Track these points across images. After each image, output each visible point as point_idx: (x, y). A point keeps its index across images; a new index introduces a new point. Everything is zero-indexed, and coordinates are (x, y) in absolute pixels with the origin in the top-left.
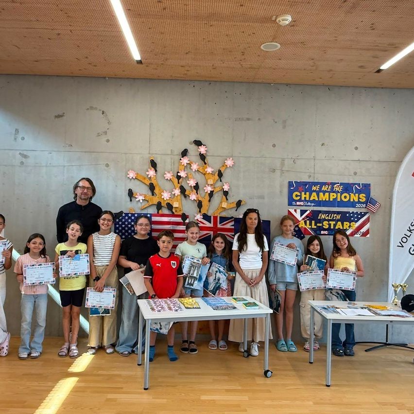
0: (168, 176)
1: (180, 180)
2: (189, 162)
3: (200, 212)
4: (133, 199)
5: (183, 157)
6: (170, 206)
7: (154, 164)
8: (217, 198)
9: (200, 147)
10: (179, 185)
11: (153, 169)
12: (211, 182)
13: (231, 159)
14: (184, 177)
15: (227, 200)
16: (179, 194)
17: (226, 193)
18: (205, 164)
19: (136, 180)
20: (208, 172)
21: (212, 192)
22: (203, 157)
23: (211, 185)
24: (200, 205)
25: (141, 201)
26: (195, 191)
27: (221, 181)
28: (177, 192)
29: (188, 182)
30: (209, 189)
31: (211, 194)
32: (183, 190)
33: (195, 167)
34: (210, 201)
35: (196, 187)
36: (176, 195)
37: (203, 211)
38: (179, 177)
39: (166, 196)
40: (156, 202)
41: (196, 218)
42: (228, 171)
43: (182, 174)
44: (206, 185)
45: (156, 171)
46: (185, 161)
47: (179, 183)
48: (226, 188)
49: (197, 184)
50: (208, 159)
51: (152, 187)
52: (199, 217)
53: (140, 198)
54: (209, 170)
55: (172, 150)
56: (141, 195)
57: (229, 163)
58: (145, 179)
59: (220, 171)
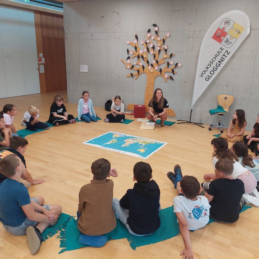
0: (142, 42)
1: (147, 45)
3: (154, 59)
5: (148, 33)
6: (142, 57)
7: (137, 37)
8: (163, 52)
10: (146, 47)
12: (159, 45)
13: (169, 32)
15: (166, 53)
17: (166, 50)
18: (157, 36)
19: (130, 45)
21: (160, 50)
22: (156, 32)
23: (159, 46)
24: (155, 56)
25: (132, 55)
26: (153, 49)
27: (164, 44)
28: (146, 50)
29: (150, 45)
30: (159, 48)
31: (159, 51)
32: (148, 49)
33: (153, 38)
35: (153, 47)
38: (146, 43)
39: (141, 52)
40: (137, 55)
41: (153, 62)
42: (168, 39)
43: (148, 42)
44: (157, 47)
45: (137, 40)
46: (149, 35)
50: (159, 33)
51: (136, 48)
52: (154, 62)
53: (131, 53)
54: (159, 39)
55: (144, 30)
56: (132, 52)
57: (168, 35)
58: (133, 44)
59: (163, 39)
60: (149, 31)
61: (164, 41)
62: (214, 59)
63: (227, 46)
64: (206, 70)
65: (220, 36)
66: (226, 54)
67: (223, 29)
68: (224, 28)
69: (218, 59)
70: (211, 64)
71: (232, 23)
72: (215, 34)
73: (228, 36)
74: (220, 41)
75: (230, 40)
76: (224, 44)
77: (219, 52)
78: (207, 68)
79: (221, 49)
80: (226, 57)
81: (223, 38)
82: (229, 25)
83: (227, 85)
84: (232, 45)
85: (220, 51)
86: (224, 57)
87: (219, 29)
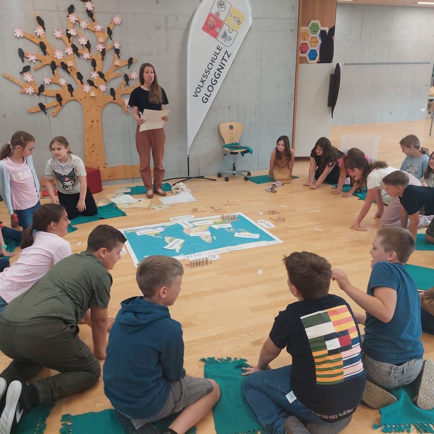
0: (58, 34)
1: (71, 39)
2: (77, 19)
3: (95, 70)
4: (25, 59)
5: (70, 14)
6: (64, 66)
7: (40, 22)
8: (110, 55)
9: (86, 3)
10: (70, 44)
11: (41, 27)
12: (101, 40)
13: (118, 15)
14: (75, 35)
15: (119, 57)
16: (72, 53)
17: (117, 51)
18: (94, 21)
19: (24, 39)
20: (97, 30)
21: (104, 50)
22: (90, 14)
23: (102, 43)
24: (94, 63)
25: (34, 61)
26: (87, 50)
27: (111, 39)
28: (70, 51)
29: (79, 40)
30: (101, 47)
31: (103, 53)
32: (75, 49)
33: (84, 24)
34: (103, 59)
35: (88, 46)
36: (69, 54)
37: (98, 68)
38: (69, 36)
39: (59, 55)
40: (49, 62)
41: (92, 77)
42: (117, 28)
43: (72, 32)
44: (98, 44)
45: (44, 29)
46: (73, 18)
47: (70, 42)
48: (117, 46)
49: (88, 42)
50: (96, 16)
51: (43, 46)
52: (95, 75)
53: (33, 58)
54: (98, 28)
55: (57, 6)
56: (33, 55)
57: (117, 20)
58: (33, 37)
60: (71, 9)
61: (110, 32)
62: (210, 66)
63: (227, 43)
64: (201, 84)
65: (213, 27)
66: (226, 57)
67: (217, 16)
68: (218, 14)
69: (216, 65)
70: (207, 74)
71: (228, 6)
72: (206, 23)
73: (225, 28)
74: (215, 35)
75: (228, 34)
76: (222, 40)
77: (216, 54)
78: (202, 82)
79: (218, 49)
80: (226, 61)
81: (218, 30)
82: (224, 9)
83: (229, 108)
84: (231, 41)
85: (218, 51)
86: (223, 62)
87: (210, 15)
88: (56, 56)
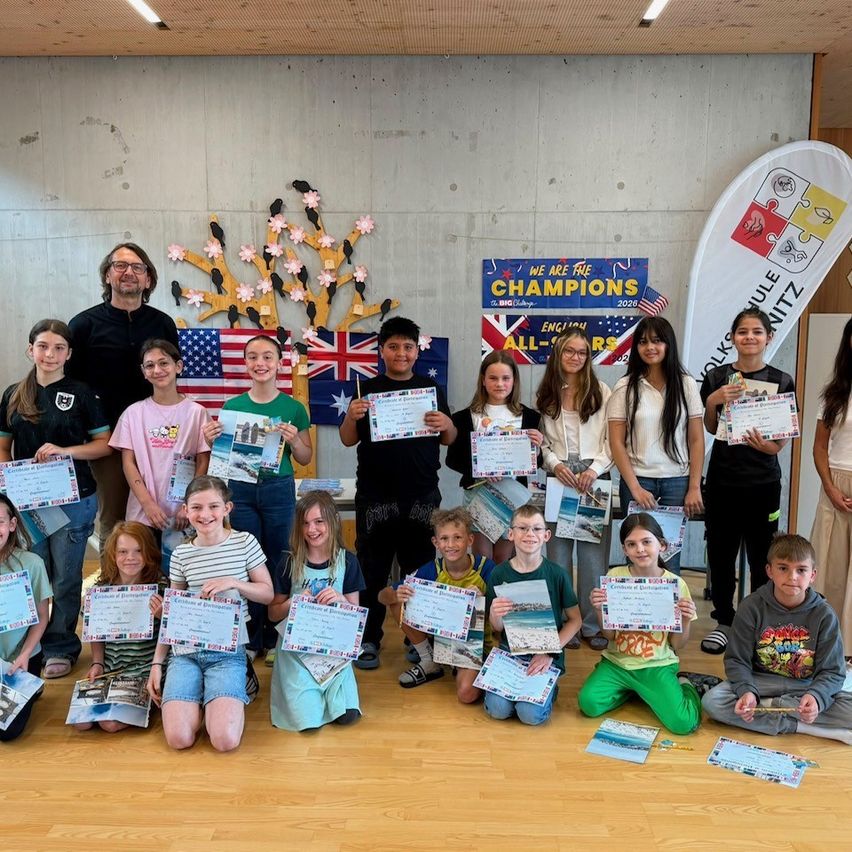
0: (248, 254)
1: (272, 263)
2: (285, 226)
3: (312, 323)
4: (182, 301)
5: (273, 216)
6: (253, 315)
7: (217, 231)
8: (345, 295)
9: (306, 194)
10: (269, 272)
11: (216, 240)
12: (330, 265)
13: (368, 217)
14: (278, 255)
15: (363, 299)
16: (270, 289)
17: (360, 287)
18: (318, 228)
19: (185, 263)
20: (323, 246)
21: (333, 285)
22: (312, 215)
23: (331, 270)
24: (311, 310)
25: (198, 305)
26: (300, 284)
27: (349, 263)
28: (266, 285)
29: (286, 265)
30: (328, 279)
31: (332, 289)
32: (277, 282)
33: (297, 235)
34: (329, 302)
35: (303, 276)
36: (264, 292)
37: (319, 321)
38: (268, 257)
39: (245, 294)
40: (226, 307)
41: (304, 337)
42: (364, 241)
43: (274, 250)
44: (322, 272)
45: (223, 245)
46: (278, 223)
47: (268, 268)
48: (360, 276)
49: (304, 269)
50: (325, 219)
51: (217, 278)
52: (310, 334)
53: (197, 299)
54: (326, 241)
55: (252, 203)
56: (197, 293)
57: (365, 225)
58: (202, 261)
59: (347, 243)
60: (276, 208)
61: (348, 249)
88: (239, 296)
